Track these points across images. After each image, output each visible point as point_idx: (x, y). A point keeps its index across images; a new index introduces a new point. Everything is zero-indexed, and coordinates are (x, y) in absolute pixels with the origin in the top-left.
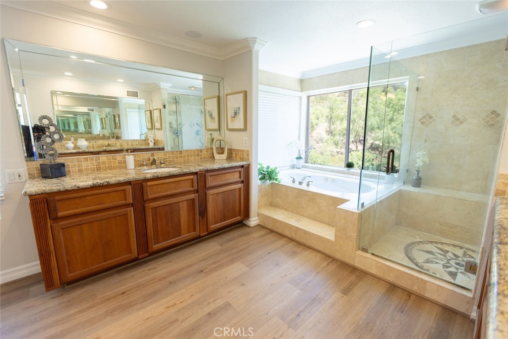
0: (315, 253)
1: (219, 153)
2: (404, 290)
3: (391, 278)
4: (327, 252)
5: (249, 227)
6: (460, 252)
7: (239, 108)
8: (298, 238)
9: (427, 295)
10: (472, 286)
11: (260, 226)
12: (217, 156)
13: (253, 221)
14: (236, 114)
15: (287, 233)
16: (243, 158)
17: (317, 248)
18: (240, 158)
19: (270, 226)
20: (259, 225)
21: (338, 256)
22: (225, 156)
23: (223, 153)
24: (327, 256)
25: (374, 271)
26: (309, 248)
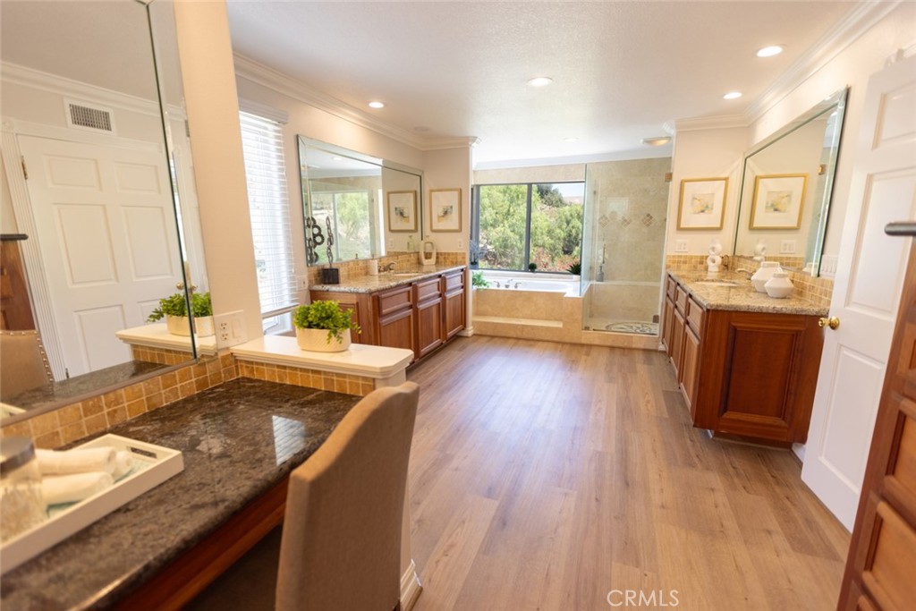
0: (546, 344)
1: (426, 258)
2: (619, 348)
3: (609, 343)
4: (556, 339)
5: (467, 337)
6: (640, 326)
7: (451, 207)
8: (525, 335)
9: (634, 346)
10: (657, 332)
11: (477, 336)
12: (425, 262)
13: (470, 331)
14: (446, 213)
15: (512, 334)
16: (456, 263)
17: (546, 339)
18: (452, 262)
19: (490, 332)
20: (474, 335)
21: (567, 339)
22: (433, 260)
23: (430, 258)
24: (558, 343)
25: (596, 342)
26: (539, 340)
